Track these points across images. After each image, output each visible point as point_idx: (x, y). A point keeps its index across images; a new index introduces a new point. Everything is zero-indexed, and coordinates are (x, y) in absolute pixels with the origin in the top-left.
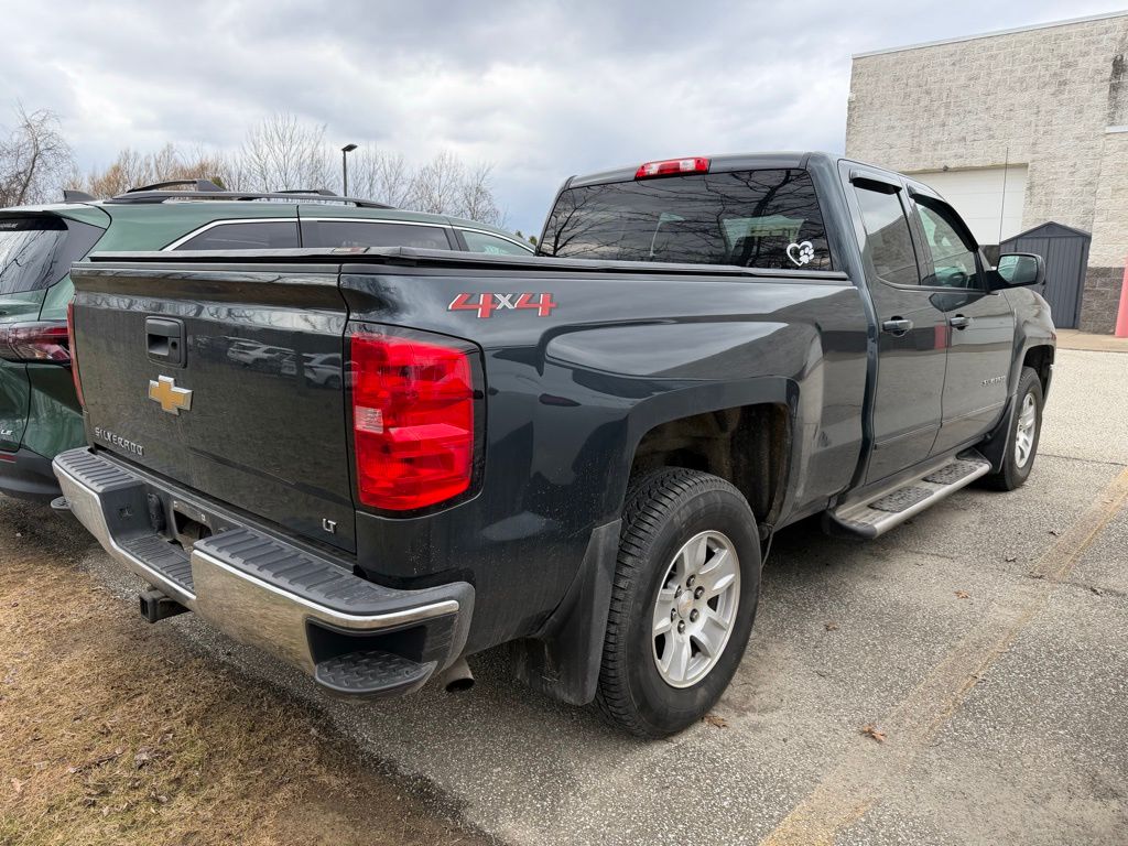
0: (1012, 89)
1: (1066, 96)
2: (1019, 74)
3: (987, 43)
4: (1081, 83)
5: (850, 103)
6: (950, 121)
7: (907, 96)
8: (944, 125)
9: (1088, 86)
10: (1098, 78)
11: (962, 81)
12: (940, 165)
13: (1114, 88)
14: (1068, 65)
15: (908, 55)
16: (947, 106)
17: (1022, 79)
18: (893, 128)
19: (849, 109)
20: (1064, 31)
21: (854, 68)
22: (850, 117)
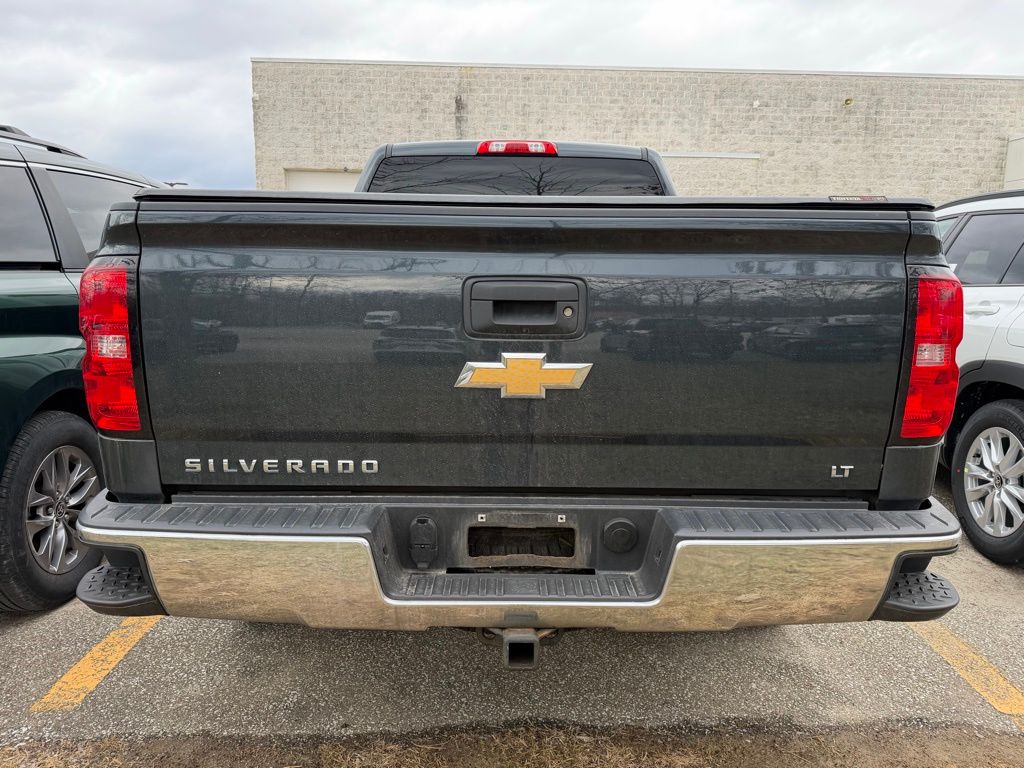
0: (388, 110)
1: (427, 121)
2: (392, 99)
3: (365, 69)
4: (436, 113)
5: (254, 101)
6: (344, 129)
7: (305, 103)
8: (339, 132)
9: (441, 115)
10: (447, 110)
11: (349, 97)
12: (340, 166)
13: (459, 120)
14: (426, 97)
15: (302, 68)
16: (340, 116)
17: (395, 104)
18: (297, 129)
19: (254, 107)
20: (420, 69)
21: (254, 70)
22: (255, 115)
